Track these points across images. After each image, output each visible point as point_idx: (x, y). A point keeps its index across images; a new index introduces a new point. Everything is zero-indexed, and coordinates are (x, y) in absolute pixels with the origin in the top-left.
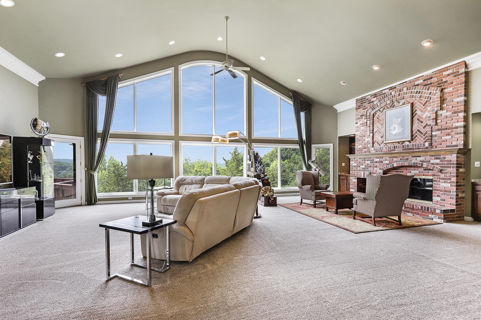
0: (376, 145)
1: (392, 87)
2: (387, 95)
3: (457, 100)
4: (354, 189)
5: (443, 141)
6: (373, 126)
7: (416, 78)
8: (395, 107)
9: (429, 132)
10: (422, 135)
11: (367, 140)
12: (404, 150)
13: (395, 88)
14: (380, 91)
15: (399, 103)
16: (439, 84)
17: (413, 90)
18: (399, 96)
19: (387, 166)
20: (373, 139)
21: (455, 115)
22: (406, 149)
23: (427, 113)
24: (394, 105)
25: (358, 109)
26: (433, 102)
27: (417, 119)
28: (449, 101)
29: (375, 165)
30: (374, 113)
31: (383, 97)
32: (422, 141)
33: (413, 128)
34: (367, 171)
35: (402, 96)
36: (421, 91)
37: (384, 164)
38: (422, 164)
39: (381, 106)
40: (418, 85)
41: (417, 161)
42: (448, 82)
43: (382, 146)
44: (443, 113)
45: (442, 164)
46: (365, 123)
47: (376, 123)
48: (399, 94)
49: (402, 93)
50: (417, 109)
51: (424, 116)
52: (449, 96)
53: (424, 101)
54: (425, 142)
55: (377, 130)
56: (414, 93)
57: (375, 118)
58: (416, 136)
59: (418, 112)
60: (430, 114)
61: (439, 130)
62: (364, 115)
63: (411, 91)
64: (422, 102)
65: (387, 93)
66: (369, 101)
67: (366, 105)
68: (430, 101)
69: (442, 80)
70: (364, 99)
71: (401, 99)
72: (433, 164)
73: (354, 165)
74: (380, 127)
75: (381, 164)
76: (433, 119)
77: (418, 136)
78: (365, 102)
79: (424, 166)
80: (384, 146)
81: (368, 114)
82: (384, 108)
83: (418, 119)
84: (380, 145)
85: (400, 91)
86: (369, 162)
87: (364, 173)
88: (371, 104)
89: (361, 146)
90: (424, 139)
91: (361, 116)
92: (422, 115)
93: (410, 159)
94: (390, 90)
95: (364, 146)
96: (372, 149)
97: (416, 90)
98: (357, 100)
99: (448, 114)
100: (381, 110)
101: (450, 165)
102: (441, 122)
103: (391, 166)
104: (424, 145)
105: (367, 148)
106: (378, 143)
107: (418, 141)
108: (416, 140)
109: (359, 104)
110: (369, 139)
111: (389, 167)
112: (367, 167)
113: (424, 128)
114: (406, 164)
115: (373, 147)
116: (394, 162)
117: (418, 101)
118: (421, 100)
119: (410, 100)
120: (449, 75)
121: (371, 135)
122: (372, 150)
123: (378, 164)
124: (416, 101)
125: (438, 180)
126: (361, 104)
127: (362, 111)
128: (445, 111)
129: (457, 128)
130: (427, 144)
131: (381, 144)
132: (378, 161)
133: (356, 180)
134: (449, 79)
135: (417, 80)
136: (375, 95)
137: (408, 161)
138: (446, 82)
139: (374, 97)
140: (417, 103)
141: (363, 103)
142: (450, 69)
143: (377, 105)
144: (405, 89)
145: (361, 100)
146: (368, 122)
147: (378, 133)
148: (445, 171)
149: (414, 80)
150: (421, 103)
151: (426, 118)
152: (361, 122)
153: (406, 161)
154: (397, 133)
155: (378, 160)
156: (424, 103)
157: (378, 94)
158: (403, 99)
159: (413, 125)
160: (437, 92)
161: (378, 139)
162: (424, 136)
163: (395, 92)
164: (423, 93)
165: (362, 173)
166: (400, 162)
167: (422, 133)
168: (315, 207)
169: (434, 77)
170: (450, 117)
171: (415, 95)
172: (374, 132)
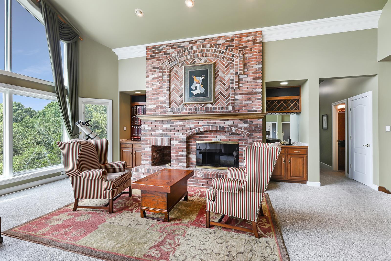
0: (173, 106)
1: (192, 41)
2: (187, 49)
3: (256, 67)
4: (147, 160)
5: (245, 106)
6: (170, 83)
7: (218, 37)
8: (196, 64)
9: (232, 95)
10: (225, 98)
11: (161, 98)
12: (206, 112)
13: (196, 42)
14: (179, 43)
15: (200, 60)
16: (240, 48)
17: (217, 49)
18: (201, 52)
19: (192, 130)
20: (170, 98)
21: (254, 81)
22: (209, 112)
23: (229, 75)
24: (195, 62)
25: (150, 59)
26: (236, 65)
27: (219, 81)
28: (249, 67)
29: (177, 129)
30: (171, 67)
31: (182, 50)
32: (224, 104)
33: (216, 90)
34: (166, 136)
35: (205, 53)
36: (225, 51)
37: (188, 128)
38: (231, 129)
39: (180, 60)
40: (220, 44)
41: (225, 125)
42: (248, 48)
43: (180, 107)
44: (245, 77)
45: (250, 129)
46: (160, 77)
47: (174, 79)
48: (202, 50)
49: (204, 50)
50: (219, 70)
51: (226, 79)
52: (249, 61)
53: (226, 62)
54: (227, 105)
55: (175, 88)
56: (217, 52)
57: (172, 74)
58: (219, 98)
59: (220, 73)
60: (233, 77)
61: (241, 94)
62: (158, 68)
63: (214, 49)
64: (224, 63)
65: (186, 46)
66: (164, 52)
67: (161, 56)
68: (233, 63)
69: (242, 45)
70: (158, 48)
71: (203, 56)
72: (241, 128)
73: (146, 129)
74: (179, 84)
75: (184, 128)
76: (236, 82)
77: (220, 99)
78: (159, 53)
79: (233, 130)
80: (184, 107)
81: (164, 67)
82: (183, 63)
83: (221, 81)
84: (178, 106)
85: (203, 47)
86: (168, 126)
87: (162, 139)
88: (168, 56)
89: (154, 106)
90: (226, 102)
91: (154, 68)
92: (225, 77)
93: (218, 123)
94: (190, 43)
95: (158, 106)
96: (169, 110)
97: (219, 50)
98: (148, 48)
99: (249, 79)
100: (180, 64)
101: (257, 129)
102: (243, 86)
103: (196, 130)
104: (227, 108)
105: (163, 108)
106: (175, 103)
107: (221, 104)
108: (219, 102)
109: (151, 53)
110: (165, 98)
111: (194, 131)
112: (166, 131)
113: (227, 91)
114: (214, 128)
115: (170, 107)
116: (200, 126)
117: (220, 61)
118: (223, 61)
119: (212, 59)
120: (249, 41)
121: (168, 92)
122: (169, 112)
123: (180, 128)
124: (218, 62)
125: (244, 145)
126: (154, 53)
127: (155, 63)
128: (246, 76)
129: (255, 93)
130: (230, 108)
131: (180, 104)
132: (180, 125)
133: (150, 149)
134: (249, 45)
135: (219, 39)
136: (172, 46)
137: (215, 125)
138: (246, 47)
139: (171, 48)
140: (219, 63)
141: (157, 53)
142: (249, 36)
143: (175, 58)
144: (208, 46)
145: (154, 48)
146: (164, 77)
147: (176, 92)
148: (253, 136)
149: (216, 38)
150: (224, 65)
151: (228, 80)
152: (154, 76)
153: (214, 125)
154: (198, 93)
155: (180, 123)
156: (226, 65)
157: (176, 45)
158: (206, 56)
159: (216, 86)
160: (240, 55)
161: (175, 99)
162: (227, 99)
163: (198, 47)
164: (226, 54)
165: (159, 139)
166: (208, 126)
167: (224, 96)
168: (111, 211)
169: (236, 40)
170: (251, 82)
171: (218, 54)
172: (171, 90)
